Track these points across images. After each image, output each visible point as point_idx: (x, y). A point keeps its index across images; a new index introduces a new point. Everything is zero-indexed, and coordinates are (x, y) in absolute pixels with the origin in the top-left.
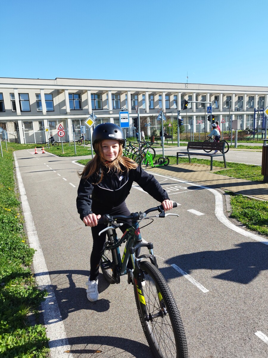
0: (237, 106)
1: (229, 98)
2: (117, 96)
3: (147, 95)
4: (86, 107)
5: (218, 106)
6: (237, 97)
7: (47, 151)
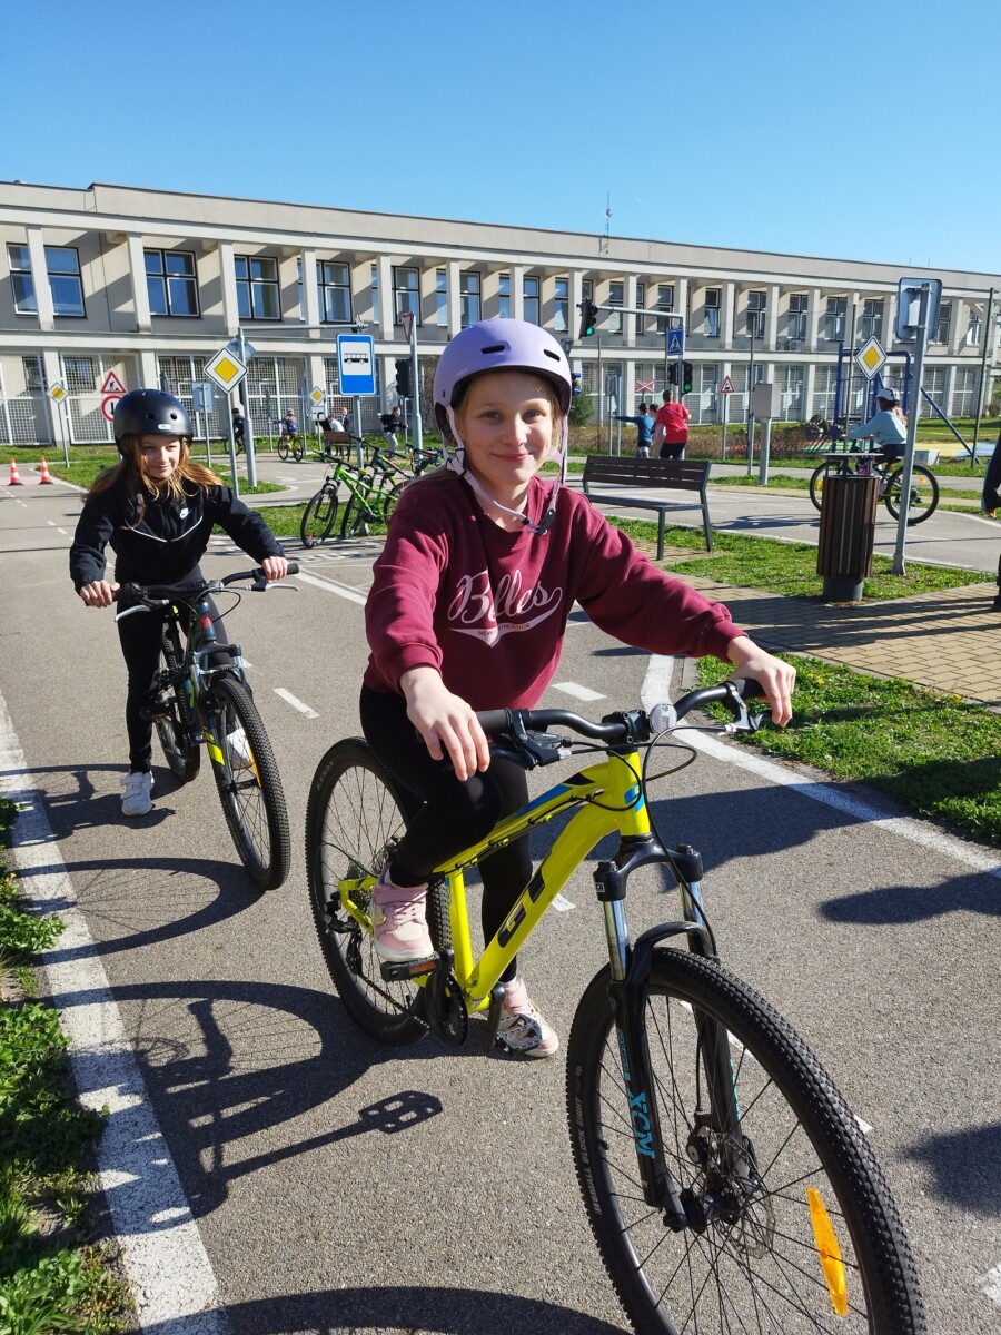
0: (785, 333)
1: (759, 300)
2: (337, 268)
3: (455, 270)
4: (215, 310)
5: (718, 330)
6: (786, 298)
7: (58, 477)
